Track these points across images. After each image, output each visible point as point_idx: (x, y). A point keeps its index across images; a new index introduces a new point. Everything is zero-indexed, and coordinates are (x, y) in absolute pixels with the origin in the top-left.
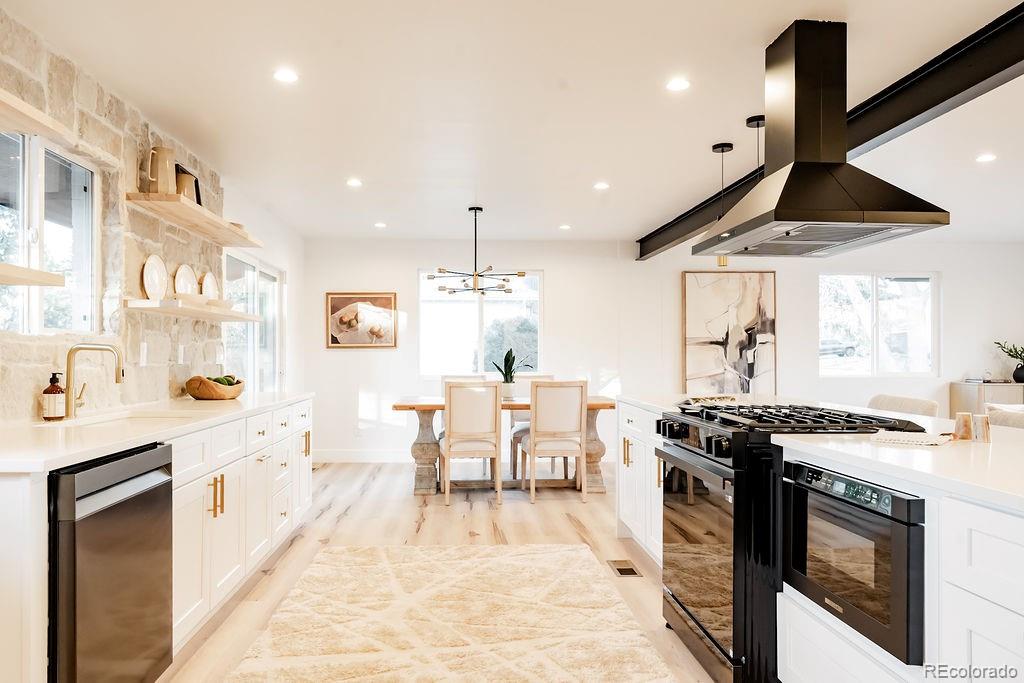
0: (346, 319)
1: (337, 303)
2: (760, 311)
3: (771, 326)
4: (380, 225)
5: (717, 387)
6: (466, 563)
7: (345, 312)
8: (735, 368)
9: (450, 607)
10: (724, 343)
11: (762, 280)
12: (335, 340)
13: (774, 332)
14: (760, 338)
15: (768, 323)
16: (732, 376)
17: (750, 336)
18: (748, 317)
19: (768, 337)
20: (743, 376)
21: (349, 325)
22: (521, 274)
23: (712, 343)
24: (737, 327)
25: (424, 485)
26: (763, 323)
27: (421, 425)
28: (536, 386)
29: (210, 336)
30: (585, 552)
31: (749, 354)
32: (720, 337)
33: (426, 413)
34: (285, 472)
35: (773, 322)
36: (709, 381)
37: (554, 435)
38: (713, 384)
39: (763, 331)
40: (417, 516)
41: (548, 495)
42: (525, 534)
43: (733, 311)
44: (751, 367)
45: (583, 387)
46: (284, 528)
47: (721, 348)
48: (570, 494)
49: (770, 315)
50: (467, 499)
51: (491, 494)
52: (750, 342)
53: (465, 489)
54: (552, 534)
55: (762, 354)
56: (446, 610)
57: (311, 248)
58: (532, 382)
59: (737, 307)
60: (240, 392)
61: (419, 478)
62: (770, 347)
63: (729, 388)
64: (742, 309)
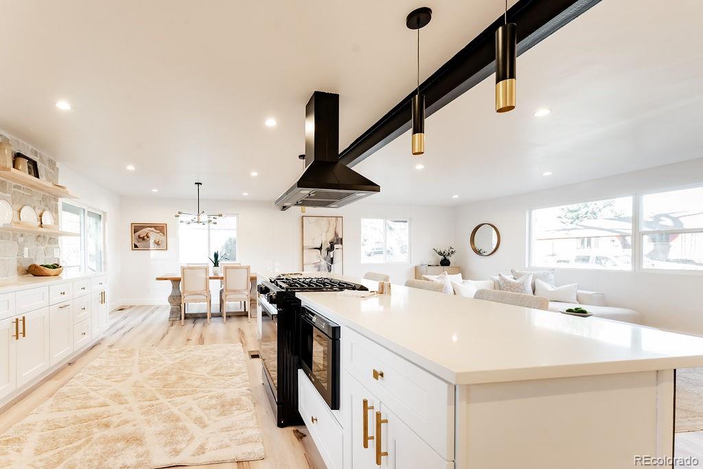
0: (141, 236)
1: (136, 228)
2: (336, 235)
3: (340, 241)
4: (155, 190)
6: (178, 355)
7: (142, 233)
8: (325, 260)
9: (158, 379)
10: (320, 249)
11: (337, 220)
12: (136, 246)
13: (342, 244)
14: (336, 246)
16: (324, 263)
17: (331, 245)
18: (331, 237)
19: (339, 246)
20: (328, 263)
21: (143, 239)
22: (220, 215)
23: (315, 248)
24: (326, 241)
25: (174, 316)
26: (337, 240)
27: (173, 287)
28: (226, 268)
29: (49, 243)
30: (239, 347)
31: (331, 253)
32: (319, 246)
33: (176, 281)
34: (85, 312)
35: (342, 239)
37: (234, 291)
39: (336, 244)
40: (165, 331)
41: (234, 320)
42: (214, 339)
43: (324, 234)
44: (332, 259)
45: (248, 268)
46: (83, 342)
47: (319, 251)
48: (244, 318)
49: (340, 236)
50: (194, 322)
51: (205, 320)
52: (331, 248)
53: (195, 318)
54: (228, 339)
55: (336, 254)
56: (156, 381)
57: (124, 200)
58: (224, 267)
59: (326, 232)
60: (60, 272)
61: (172, 313)
62: (340, 250)
63: (322, 268)
64: (328, 233)
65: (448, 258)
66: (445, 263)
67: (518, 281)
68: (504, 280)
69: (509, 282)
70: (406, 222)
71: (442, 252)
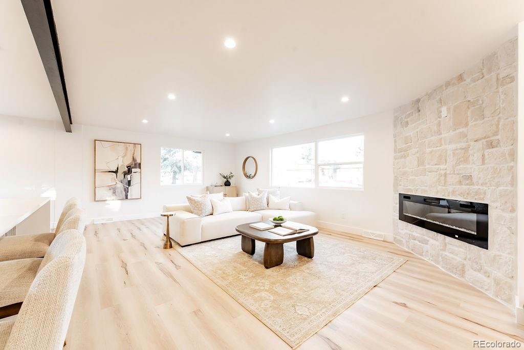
2: (134, 159)
3: (140, 166)
5: (112, 191)
8: (121, 182)
10: (116, 172)
11: (135, 146)
13: (140, 168)
14: (133, 170)
15: (137, 164)
16: (120, 186)
17: (129, 169)
18: (128, 161)
19: (138, 170)
20: (125, 185)
23: (109, 172)
24: (123, 165)
26: (135, 164)
31: (129, 177)
32: (114, 169)
35: (140, 164)
36: (108, 188)
38: (110, 189)
39: (135, 167)
43: (121, 159)
44: (129, 183)
47: (114, 174)
49: (138, 161)
52: (129, 171)
55: (135, 177)
59: (123, 157)
62: (138, 174)
63: (118, 191)
64: (125, 158)
65: (229, 180)
66: (227, 184)
67: (259, 197)
68: (251, 196)
69: (254, 198)
70: (200, 153)
71: (226, 176)
